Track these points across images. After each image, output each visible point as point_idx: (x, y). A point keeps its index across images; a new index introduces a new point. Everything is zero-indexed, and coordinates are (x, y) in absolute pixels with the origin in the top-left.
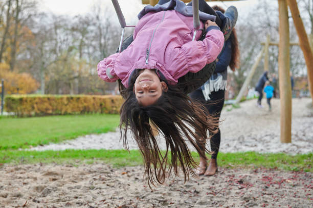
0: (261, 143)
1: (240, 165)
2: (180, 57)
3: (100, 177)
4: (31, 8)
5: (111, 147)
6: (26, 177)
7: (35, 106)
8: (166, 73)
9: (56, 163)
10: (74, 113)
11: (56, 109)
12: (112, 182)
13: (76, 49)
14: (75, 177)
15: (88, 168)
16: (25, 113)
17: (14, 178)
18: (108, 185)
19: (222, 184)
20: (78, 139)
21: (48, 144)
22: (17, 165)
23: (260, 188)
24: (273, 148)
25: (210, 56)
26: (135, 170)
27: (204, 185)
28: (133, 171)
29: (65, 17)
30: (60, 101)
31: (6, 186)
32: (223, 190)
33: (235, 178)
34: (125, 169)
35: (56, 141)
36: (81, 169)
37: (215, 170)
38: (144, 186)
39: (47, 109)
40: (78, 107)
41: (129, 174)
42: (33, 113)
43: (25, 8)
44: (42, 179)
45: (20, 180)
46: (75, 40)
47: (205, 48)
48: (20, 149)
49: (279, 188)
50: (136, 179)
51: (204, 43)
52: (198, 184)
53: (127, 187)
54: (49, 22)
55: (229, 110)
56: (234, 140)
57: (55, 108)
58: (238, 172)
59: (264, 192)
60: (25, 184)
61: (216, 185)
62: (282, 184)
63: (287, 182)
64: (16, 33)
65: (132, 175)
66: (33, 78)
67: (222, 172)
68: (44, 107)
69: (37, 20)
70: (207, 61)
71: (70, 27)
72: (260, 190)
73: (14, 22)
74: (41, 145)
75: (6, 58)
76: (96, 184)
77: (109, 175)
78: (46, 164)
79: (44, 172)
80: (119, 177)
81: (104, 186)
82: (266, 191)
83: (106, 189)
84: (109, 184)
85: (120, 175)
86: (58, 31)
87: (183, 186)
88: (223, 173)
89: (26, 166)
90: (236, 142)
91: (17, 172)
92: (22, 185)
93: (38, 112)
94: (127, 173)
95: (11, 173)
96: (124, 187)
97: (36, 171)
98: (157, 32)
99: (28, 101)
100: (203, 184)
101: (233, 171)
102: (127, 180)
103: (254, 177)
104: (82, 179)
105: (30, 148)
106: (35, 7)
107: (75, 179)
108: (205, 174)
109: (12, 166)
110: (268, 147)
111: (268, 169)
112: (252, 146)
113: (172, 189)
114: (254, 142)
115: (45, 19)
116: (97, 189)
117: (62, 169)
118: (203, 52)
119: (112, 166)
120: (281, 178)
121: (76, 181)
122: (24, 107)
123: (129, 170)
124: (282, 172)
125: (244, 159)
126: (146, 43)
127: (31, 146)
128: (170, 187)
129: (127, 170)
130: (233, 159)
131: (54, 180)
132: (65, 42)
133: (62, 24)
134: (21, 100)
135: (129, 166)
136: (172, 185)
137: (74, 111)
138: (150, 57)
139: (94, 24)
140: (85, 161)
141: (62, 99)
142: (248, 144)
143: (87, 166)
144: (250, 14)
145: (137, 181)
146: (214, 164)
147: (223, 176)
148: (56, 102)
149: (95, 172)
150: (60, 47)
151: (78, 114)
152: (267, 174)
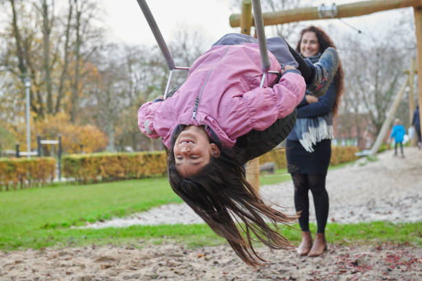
0: (399, 208)
1: (359, 241)
2: (239, 109)
3: (168, 262)
4: (97, 39)
5: (192, 221)
6: (71, 264)
7: (102, 168)
8: (218, 130)
9: (114, 244)
10: (153, 176)
11: (130, 172)
12: (183, 268)
13: (157, 89)
14: (135, 263)
15: (155, 250)
16: (89, 178)
17: (55, 266)
18: (176, 273)
19: (330, 267)
20: (151, 211)
21: (110, 219)
22: (62, 248)
23: (380, 272)
24: (413, 216)
25: (283, 107)
26: (217, 250)
27: (304, 270)
28: (214, 252)
29: (141, 48)
30: (134, 160)
31: (44, 276)
32: (330, 275)
33: (349, 259)
34: (203, 250)
35: (121, 214)
36: (145, 251)
37: (322, 248)
38: (224, 273)
39: (117, 172)
40: (159, 167)
41: (208, 257)
42: (99, 178)
43: (88, 38)
44: (91, 267)
45: (63, 268)
46: (155, 77)
47: (276, 98)
48: (73, 227)
49: (407, 270)
50: (216, 263)
51: (274, 91)
52: (298, 268)
53: (202, 274)
54: (121, 56)
55: (362, 165)
56: (361, 206)
57: (128, 169)
58: (355, 250)
59: (385, 277)
60: (68, 273)
61: (322, 269)
62: (412, 266)
63: (420, 262)
64: (77, 71)
65: (211, 258)
66: (101, 131)
67: (333, 250)
68: (114, 169)
69: (105, 54)
70: (279, 114)
71: (148, 61)
72: (380, 274)
73: (75, 57)
74: (102, 221)
75: (65, 105)
76: (161, 271)
77: (180, 258)
78: (100, 246)
79: (96, 257)
80: (194, 261)
81: (171, 274)
82: (388, 274)
83: (173, 277)
84: (177, 271)
85: (195, 259)
86: (133, 67)
87: (275, 271)
88: (333, 252)
89: (74, 249)
90: (363, 208)
91: (61, 258)
92: (65, 275)
93: (107, 176)
94: (205, 255)
95: (53, 260)
96: (196, 275)
97: (86, 256)
98: (212, 74)
99: (92, 162)
100: (304, 267)
101: (348, 248)
102: (203, 265)
103: (376, 257)
104: (144, 265)
105: (86, 225)
106: (102, 37)
107: (135, 266)
108: (309, 255)
109: (55, 251)
110: (407, 214)
111: (396, 245)
112: (385, 214)
113: (261, 275)
114: (389, 208)
115: (115, 51)
116: (161, 278)
117: (119, 253)
118: (271, 103)
119: (185, 247)
120: (412, 257)
121: (135, 268)
122: (87, 169)
123: (208, 251)
124: (416, 248)
125: (366, 232)
126: (196, 88)
127: (88, 223)
128: (258, 274)
129: (205, 251)
130: (351, 232)
131: (107, 267)
132: (143, 81)
133: (138, 57)
134: (83, 161)
135: (209, 246)
136: (261, 271)
137: (154, 173)
138: (200, 109)
139: (180, 56)
140: (151, 240)
141: (137, 157)
142: (380, 210)
143: (153, 248)
144: (390, 32)
145: (216, 267)
146: (321, 240)
147: (333, 257)
148: (129, 161)
149: (163, 255)
150: (136, 88)
151: (159, 177)
152: (393, 252)
